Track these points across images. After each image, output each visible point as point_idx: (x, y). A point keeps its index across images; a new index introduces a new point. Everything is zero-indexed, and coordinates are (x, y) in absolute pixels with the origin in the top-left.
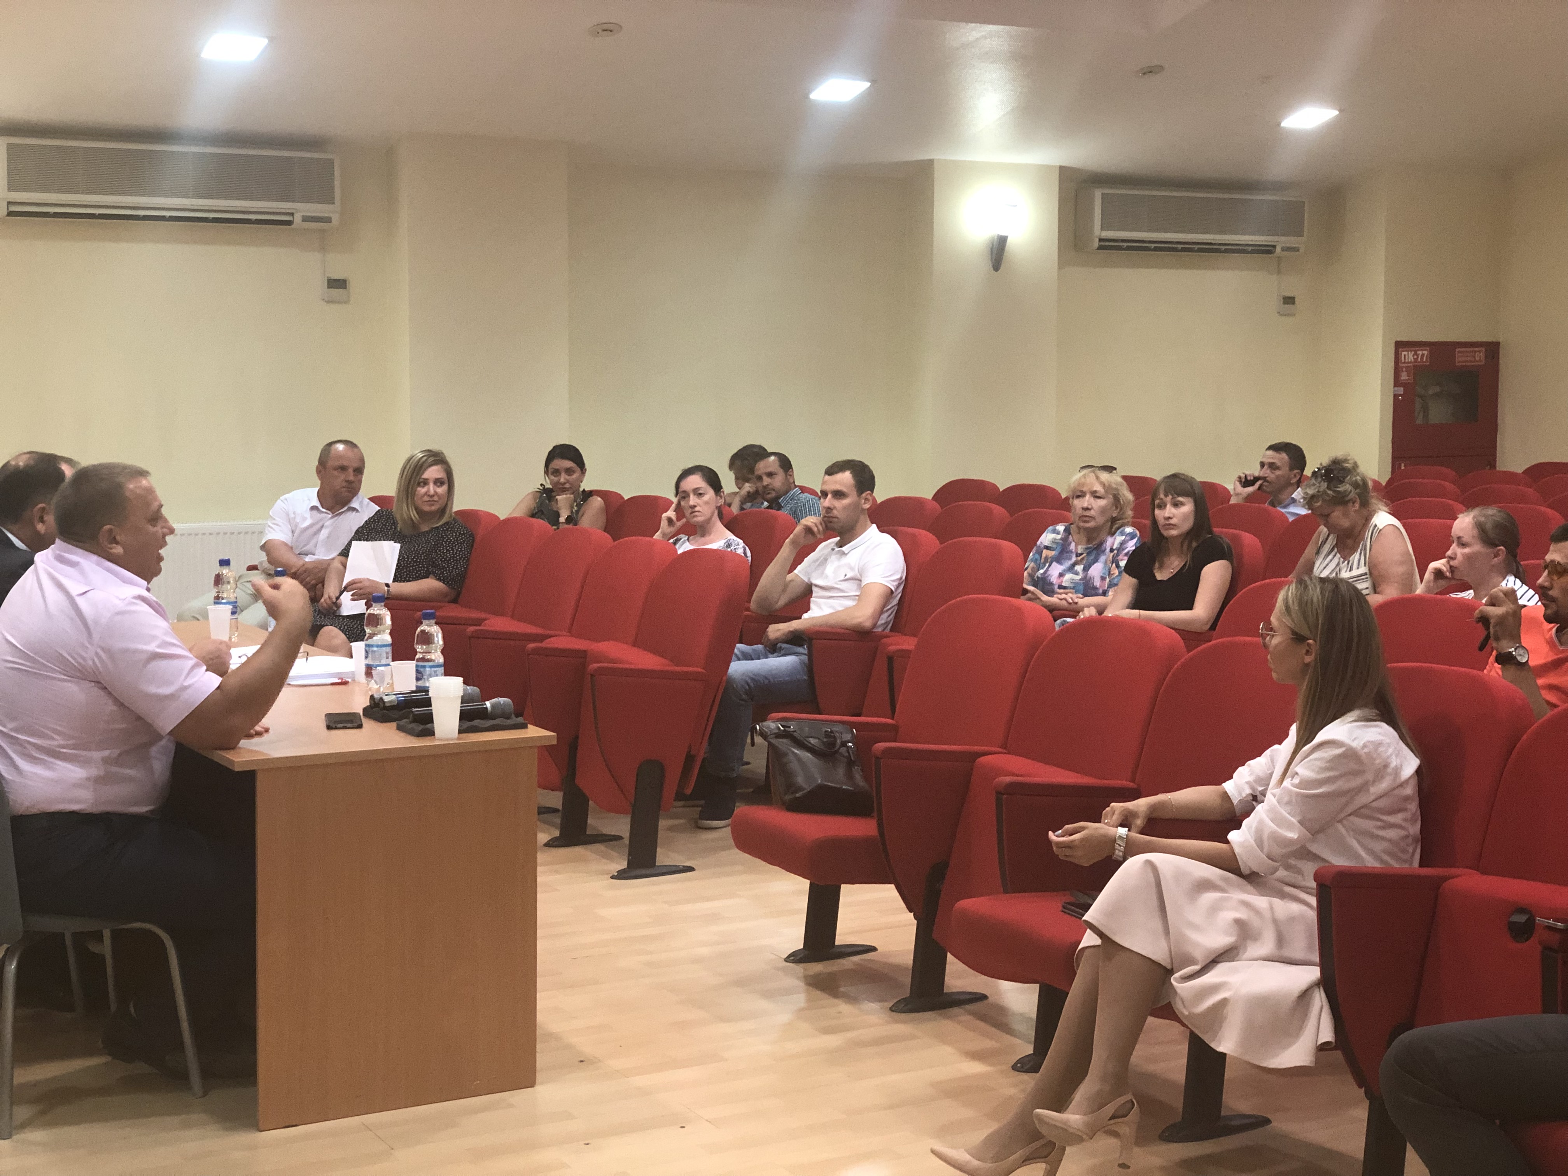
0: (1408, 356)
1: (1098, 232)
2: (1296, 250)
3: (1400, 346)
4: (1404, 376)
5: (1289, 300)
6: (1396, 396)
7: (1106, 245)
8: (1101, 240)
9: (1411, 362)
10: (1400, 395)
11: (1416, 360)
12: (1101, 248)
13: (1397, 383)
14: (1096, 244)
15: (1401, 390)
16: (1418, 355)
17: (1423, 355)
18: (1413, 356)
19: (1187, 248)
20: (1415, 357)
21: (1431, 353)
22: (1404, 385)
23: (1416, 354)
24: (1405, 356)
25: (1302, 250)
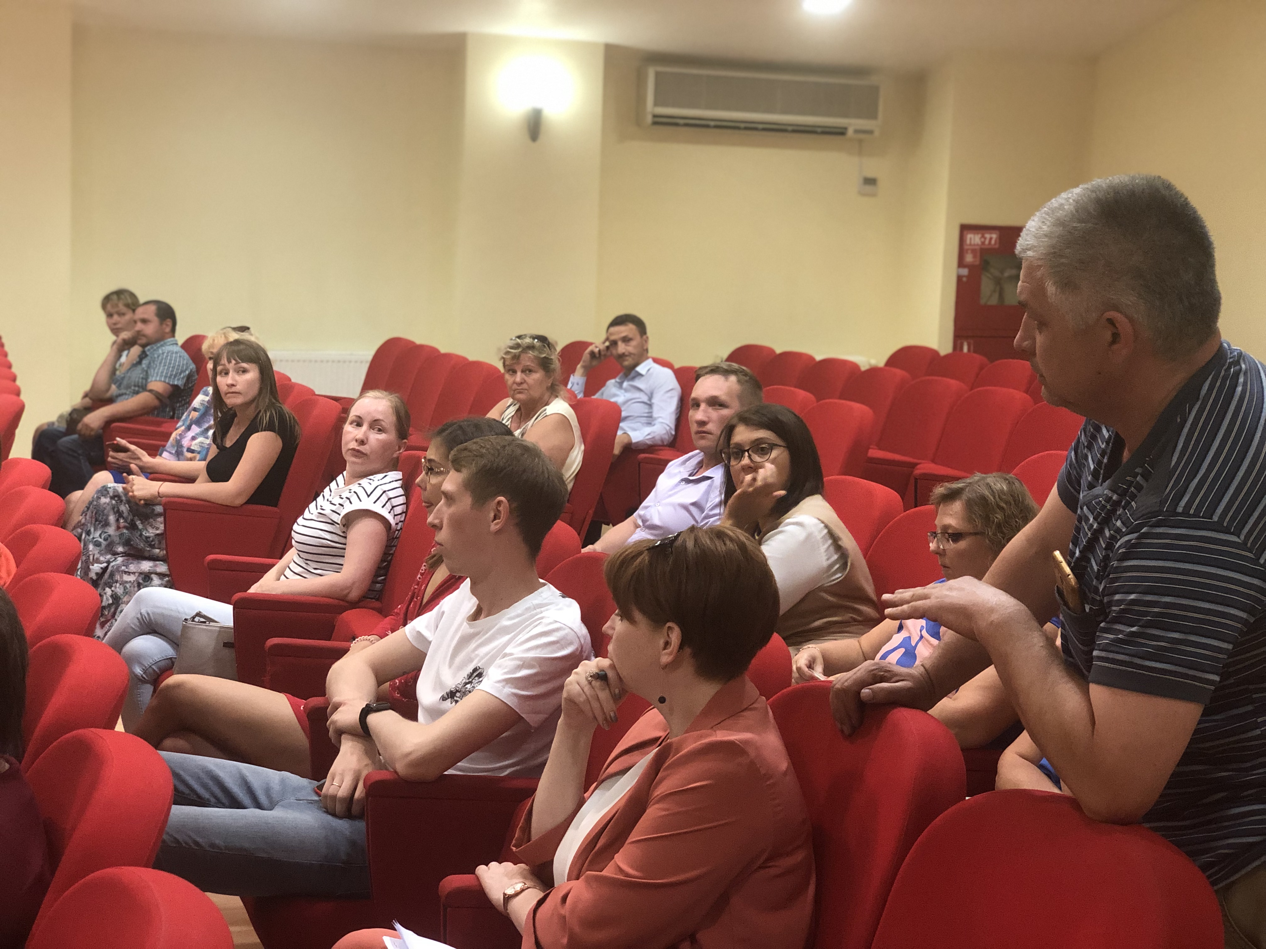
0: (974, 239)
1: (651, 107)
2: (870, 132)
3: (965, 228)
4: (969, 258)
5: (870, 181)
6: (959, 278)
7: (659, 121)
8: (655, 116)
9: (978, 245)
10: (964, 276)
11: (983, 243)
12: (655, 123)
13: (961, 263)
14: (649, 119)
15: (965, 272)
16: (985, 238)
17: (991, 239)
18: (981, 238)
19: (750, 127)
20: (983, 240)
21: (1000, 238)
22: (970, 267)
23: (983, 236)
24: (971, 239)
25: (877, 133)
